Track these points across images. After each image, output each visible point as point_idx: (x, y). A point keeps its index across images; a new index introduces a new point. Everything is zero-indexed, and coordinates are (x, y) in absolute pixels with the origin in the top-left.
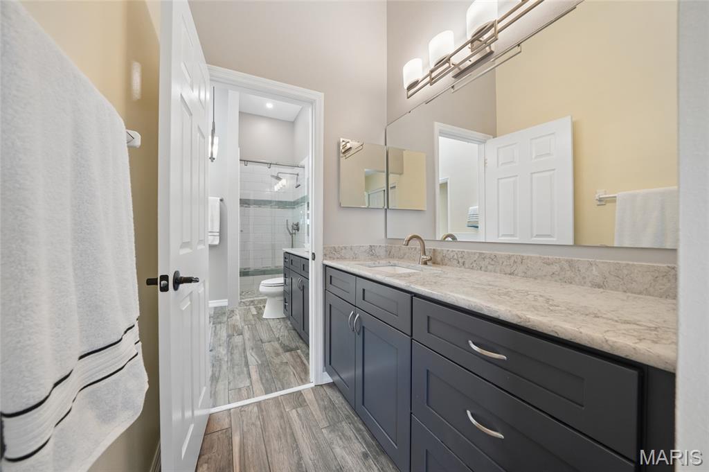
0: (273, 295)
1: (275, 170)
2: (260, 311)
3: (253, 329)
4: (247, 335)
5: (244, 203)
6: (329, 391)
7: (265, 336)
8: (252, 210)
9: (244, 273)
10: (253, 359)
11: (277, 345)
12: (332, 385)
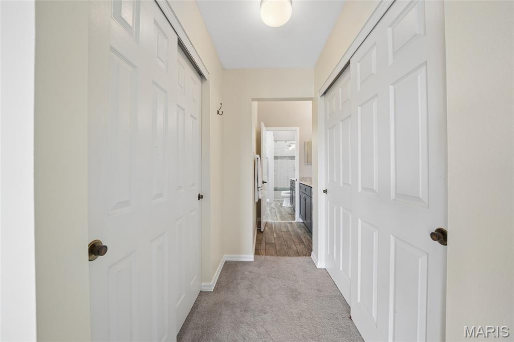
0: (287, 197)
1: (288, 143)
2: (282, 204)
3: (278, 208)
4: (276, 210)
5: (276, 158)
6: (302, 224)
7: (282, 210)
8: (279, 160)
9: (276, 189)
10: (278, 215)
11: (287, 213)
12: (303, 222)
